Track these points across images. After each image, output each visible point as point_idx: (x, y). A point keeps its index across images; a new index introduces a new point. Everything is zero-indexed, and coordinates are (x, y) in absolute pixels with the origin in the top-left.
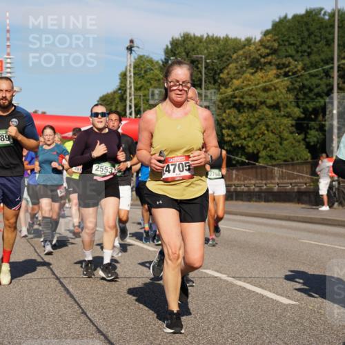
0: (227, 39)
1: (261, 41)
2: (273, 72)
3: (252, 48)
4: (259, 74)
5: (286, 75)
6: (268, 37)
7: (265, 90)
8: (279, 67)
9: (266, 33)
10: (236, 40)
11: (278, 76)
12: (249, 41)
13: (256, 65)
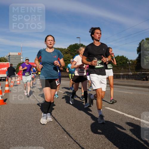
0: (61, 48)
1: (67, 49)
2: (69, 54)
3: (66, 50)
4: (67, 55)
5: (72, 55)
6: (69, 48)
7: (68, 57)
8: (71, 53)
9: (68, 47)
10: (63, 49)
11: (70, 55)
12: (65, 49)
13: (66, 53)
